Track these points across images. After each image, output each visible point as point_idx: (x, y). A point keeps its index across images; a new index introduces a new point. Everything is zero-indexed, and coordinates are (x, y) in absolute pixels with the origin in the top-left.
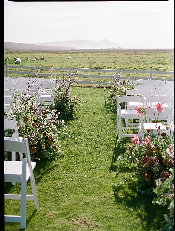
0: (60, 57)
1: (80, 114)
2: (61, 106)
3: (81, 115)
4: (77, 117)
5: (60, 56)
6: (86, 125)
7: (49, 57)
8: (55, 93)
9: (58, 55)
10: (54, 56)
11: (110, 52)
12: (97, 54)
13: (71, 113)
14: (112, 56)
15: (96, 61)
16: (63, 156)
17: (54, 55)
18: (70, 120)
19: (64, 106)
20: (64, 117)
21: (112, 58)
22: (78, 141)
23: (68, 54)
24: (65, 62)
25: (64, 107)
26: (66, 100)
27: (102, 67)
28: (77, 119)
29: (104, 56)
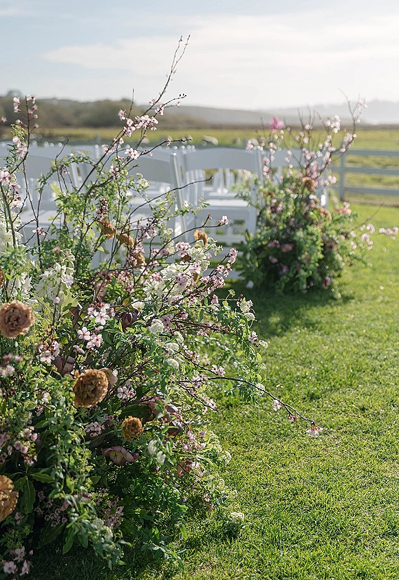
1: (362, 282)
2: (283, 242)
3: (365, 287)
4: (348, 291)
6: (389, 332)
8: (261, 187)
13: (323, 275)
16: (231, 532)
18: (315, 303)
19: (294, 243)
20: (292, 290)
22: (343, 418)
25: (297, 248)
26: (303, 220)
28: (346, 299)
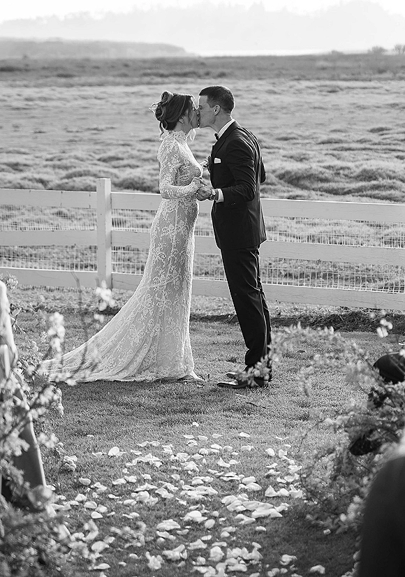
0: (82, 103)
5: (84, 98)
7: (15, 104)
9: (74, 92)
10: (45, 99)
11: (381, 72)
12: (304, 84)
14: (391, 99)
15: (298, 132)
17: (46, 92)
21: (394, 112)
23: (132, 84)
24: (104, 136)
27: (328, 174)
29: (342, 99)
